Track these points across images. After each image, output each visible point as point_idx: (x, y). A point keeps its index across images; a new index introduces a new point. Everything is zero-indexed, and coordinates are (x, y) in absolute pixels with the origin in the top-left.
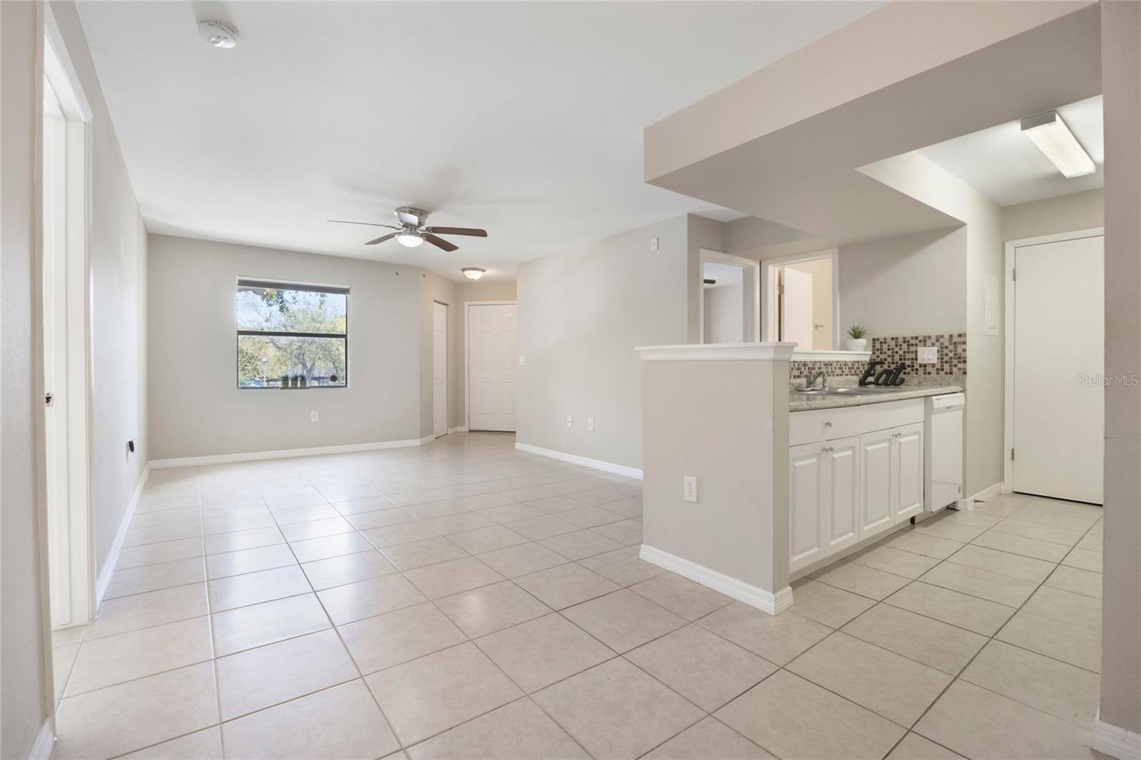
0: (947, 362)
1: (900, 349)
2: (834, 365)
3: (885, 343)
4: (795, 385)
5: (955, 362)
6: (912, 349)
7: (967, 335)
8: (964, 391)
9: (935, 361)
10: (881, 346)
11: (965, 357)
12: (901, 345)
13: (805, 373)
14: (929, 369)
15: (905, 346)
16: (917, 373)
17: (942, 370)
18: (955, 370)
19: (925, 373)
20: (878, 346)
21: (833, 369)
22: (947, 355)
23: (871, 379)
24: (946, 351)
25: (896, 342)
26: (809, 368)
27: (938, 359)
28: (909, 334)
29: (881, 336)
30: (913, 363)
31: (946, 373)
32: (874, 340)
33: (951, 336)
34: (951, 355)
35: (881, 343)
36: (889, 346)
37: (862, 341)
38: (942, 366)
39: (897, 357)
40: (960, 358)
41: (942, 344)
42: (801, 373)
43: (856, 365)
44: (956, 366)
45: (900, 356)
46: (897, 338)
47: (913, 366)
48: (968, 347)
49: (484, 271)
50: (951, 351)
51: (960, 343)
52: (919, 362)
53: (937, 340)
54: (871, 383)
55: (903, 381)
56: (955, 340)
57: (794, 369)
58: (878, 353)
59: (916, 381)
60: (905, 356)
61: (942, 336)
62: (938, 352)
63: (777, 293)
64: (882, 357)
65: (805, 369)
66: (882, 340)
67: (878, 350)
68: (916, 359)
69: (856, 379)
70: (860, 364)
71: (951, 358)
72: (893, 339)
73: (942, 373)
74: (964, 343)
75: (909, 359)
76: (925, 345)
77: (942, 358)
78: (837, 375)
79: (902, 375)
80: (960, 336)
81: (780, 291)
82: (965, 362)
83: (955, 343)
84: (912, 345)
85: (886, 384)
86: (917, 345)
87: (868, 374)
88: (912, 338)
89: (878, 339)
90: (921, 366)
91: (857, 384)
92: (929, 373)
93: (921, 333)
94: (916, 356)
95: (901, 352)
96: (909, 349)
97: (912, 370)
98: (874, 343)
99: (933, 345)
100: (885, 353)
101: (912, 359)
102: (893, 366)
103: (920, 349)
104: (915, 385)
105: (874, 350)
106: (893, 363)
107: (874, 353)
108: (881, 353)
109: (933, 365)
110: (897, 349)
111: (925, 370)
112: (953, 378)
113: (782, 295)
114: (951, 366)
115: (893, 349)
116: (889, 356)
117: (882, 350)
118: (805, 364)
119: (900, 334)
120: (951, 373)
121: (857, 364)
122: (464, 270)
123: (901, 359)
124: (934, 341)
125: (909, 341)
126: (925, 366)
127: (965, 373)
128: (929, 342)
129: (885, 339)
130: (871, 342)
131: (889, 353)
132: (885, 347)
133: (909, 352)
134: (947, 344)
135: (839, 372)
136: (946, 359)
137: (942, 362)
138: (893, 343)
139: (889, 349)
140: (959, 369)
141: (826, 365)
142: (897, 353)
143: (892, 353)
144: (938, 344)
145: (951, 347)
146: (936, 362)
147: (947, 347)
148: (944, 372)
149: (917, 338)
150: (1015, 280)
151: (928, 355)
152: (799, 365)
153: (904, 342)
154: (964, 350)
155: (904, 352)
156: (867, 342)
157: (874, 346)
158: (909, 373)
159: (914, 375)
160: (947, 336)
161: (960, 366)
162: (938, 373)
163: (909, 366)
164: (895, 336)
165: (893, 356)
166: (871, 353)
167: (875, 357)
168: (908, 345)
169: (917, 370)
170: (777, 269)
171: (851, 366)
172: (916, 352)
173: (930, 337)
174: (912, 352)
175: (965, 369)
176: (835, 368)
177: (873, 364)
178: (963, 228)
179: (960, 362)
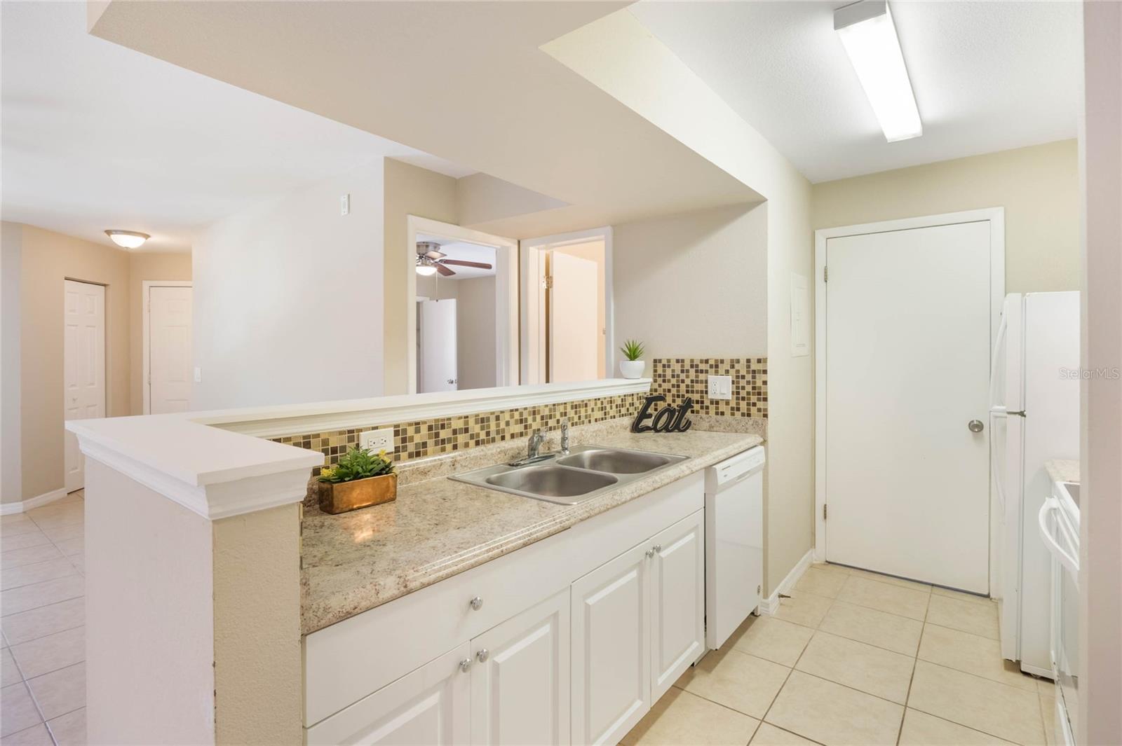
0: (743, 399)
1: (687, 377)
2: (592, 405)
3: (669, 366)
4: (511, 453)
5: (754, 399)
6: (702, 377)
7: (768, 361)
8: (764, 443)
9: (729, 396)
10: (664, 371)
11: (766, 393)
12: (688, 371)
13: (535, 426)
14: (722, 407)
15: (692, 371)
16: (707, 413)
17: (738, 409)
18: (753, 410)
19: (717, 413)
20: (660, 371)
21: (589, 412)
22: (743, 388)
23: (648, 422)
24: (742, 383)
25: (682, 366)
26: (542, 418)
27: (733, 393)
28: (697, 357)
29: (664, 357)
30: (702, 397)
31: (743, 415)
32: (655, 361)
33: (748, 361)
34: (749, 388)
35: (664, 366)
36: (673, 371)
37: (639, 364)
38: (738, 404)
39: (683, 387)
40: (759, 394)
41: (738, 371)
42: (526, 427)
43: (629, 400)
44: (754, 404)
45: (687, 386)
46: (683, 361)
47: (702, 402)
48: (770, 377)
49: (147, 236)
50: (748, 383)
51: (759, 371)
52: (711, 396)
53: (733, 367)
54: (648, 428)
55: (689, 424)
56: (754, 366)
57: (512, 422)
58: (660, 380)
59: (706, 425)
60: (693, 387)
61: (738, 361)
62: (733, 382)
63: (544, 286)
64: (666, 386)
65: (534, 420)
66: (664, 362)
67: (660, 376)
68: (707, 392)
69: (627, 421)
70: (635, 397)
71: (748, 393)
72: (678, 361)
73: (738, 414)
74: (765, 372)
75: (697, 392)
76: (717, 372)
77: (738, 393)
78: (596, 420)
79: (688, 414)
80: (759, 361)
81: (548, 283)
82: (765, 399)
83: (754, 372)
84: (702, 371)
85: (667, 429)
86: (707, 372)
87: (643, 415)
88: (701, 361)
89: (660, 361)
90: (712, 403)
91: (628, 429)
92: (722, 414)
93: (713, 356)
94: (706, 387)
95: (688, 382)
96: (697, 376)
97: (702, 408)
98: (655, 366)
99: (727, 372)
100: (669, 381)
101: (702, 392)
102: (679, 401)
103: (712, 378)
104: (705, 430)
105: (655, 376)
106: (678, 396)
107: (655, 381)
108: (664, 381)
109: (727, 403)
110: (683, 376)
111: (717, 408)
112: (751, 422)
113: (550, 289)
114: (748, 404)
115: (678, 376)
116: (673, 386)
117: (664, 376)
118: (534, 412)
119: (687, 355)
120: (749, 415)
121: (630, 398)
122: (109, 232)
123: (687, 392)
124: (728, 367)
125: (697, 366)
126: (717, 403)
127: (765, 416)
128: (722, 368)
129: (669, 361)
130: (652, 364)
131: (674, 381)
132: (669, 372)
133: (697, 382)
134: (743, 372)
135: (599, 414)
136: (743, 394)
137: (738, 399)
138: (678, 367)
139: (673, 376)
140: (759, 410)
141: (575, 407)
142: (683, 381)
143: (678, 381)
144: (732, 372)
145: (749, 377)
146: (731, 398)
147: (743, 377)
148: (740, 413)
149: (707, 361)
150: (826, 281)
151: (720, 387)
152: (521, 414)
153: (692, 366)
154: (765, 383)
155: (692, 381)
156: (646, 364)
157: (655, 371)
158: (698, 412)
159: (704, 416)
160: (743, 362)
161: (760, 405)
162: (733, 414)
163: (697, 402)
164: (680, 358)
165: (678, 386)
166: (651, 380)
167: (656, 386)
168: (697, 371)
169: (707, 408)
170: (543, 253)
171: (620, 402)
172: (706, 382)
173: (722, 361)
174: (702, 382)
175: (766, 410)
176: (593, 410)
177: (650, 400)
178: (763, 204)
179: (759, 400)
